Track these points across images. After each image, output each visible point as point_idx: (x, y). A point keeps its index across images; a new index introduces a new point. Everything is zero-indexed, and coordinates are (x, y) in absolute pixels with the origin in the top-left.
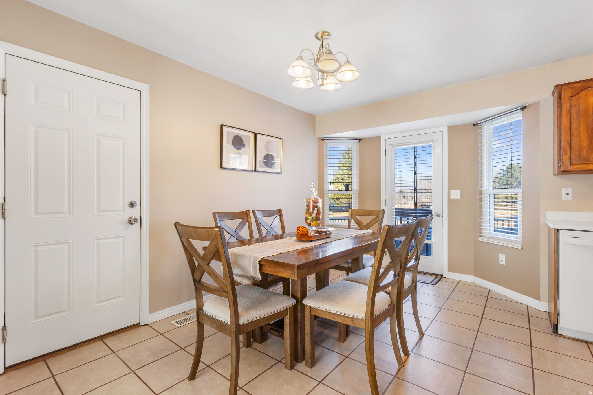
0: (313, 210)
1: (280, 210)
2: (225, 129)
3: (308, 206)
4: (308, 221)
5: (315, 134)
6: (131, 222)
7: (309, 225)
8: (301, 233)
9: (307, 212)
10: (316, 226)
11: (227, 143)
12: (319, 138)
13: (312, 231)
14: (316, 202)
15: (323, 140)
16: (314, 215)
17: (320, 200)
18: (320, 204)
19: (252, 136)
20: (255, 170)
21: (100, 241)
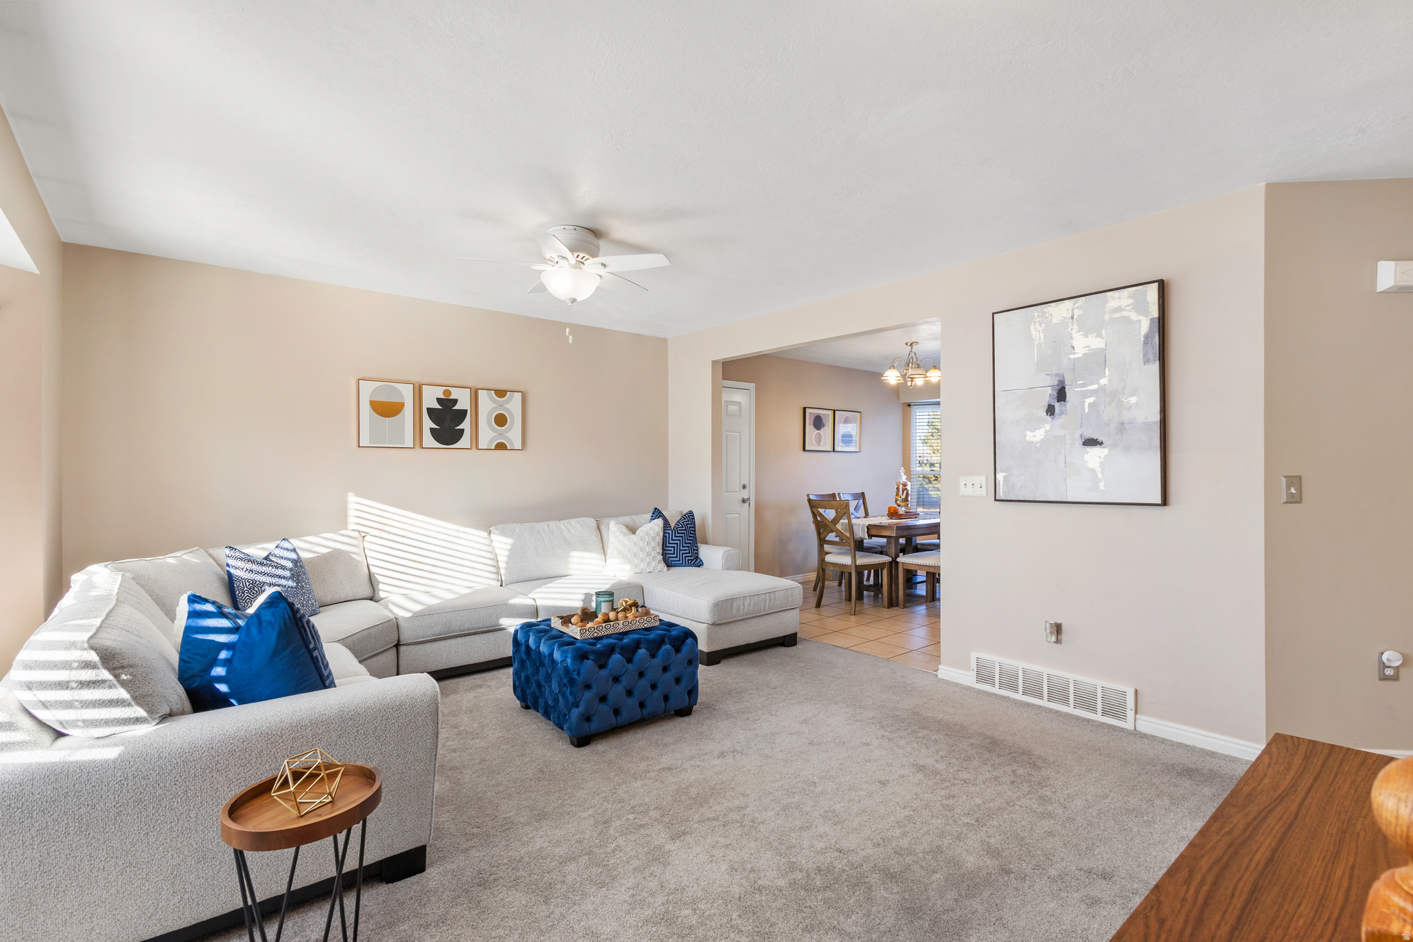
0: (903, 492)
1: (863, 494)
2: (808, 411)
3: (898, 489)
4: (898, 502)
5: (899, 399)
6: (744, 501)
7: (899, 506)
8: (892, 511)
9: (897, 494)
10: (905, 506)
11: (810, 425)
12: (904, 403)
13: (902, 510)
14: (905, 485)
15: (909, 405)
16: (904, 497)
17: (909, 483)
18: (909, 487)
19: (831, 413)
20: (834, 451)
21: (727, 516)
